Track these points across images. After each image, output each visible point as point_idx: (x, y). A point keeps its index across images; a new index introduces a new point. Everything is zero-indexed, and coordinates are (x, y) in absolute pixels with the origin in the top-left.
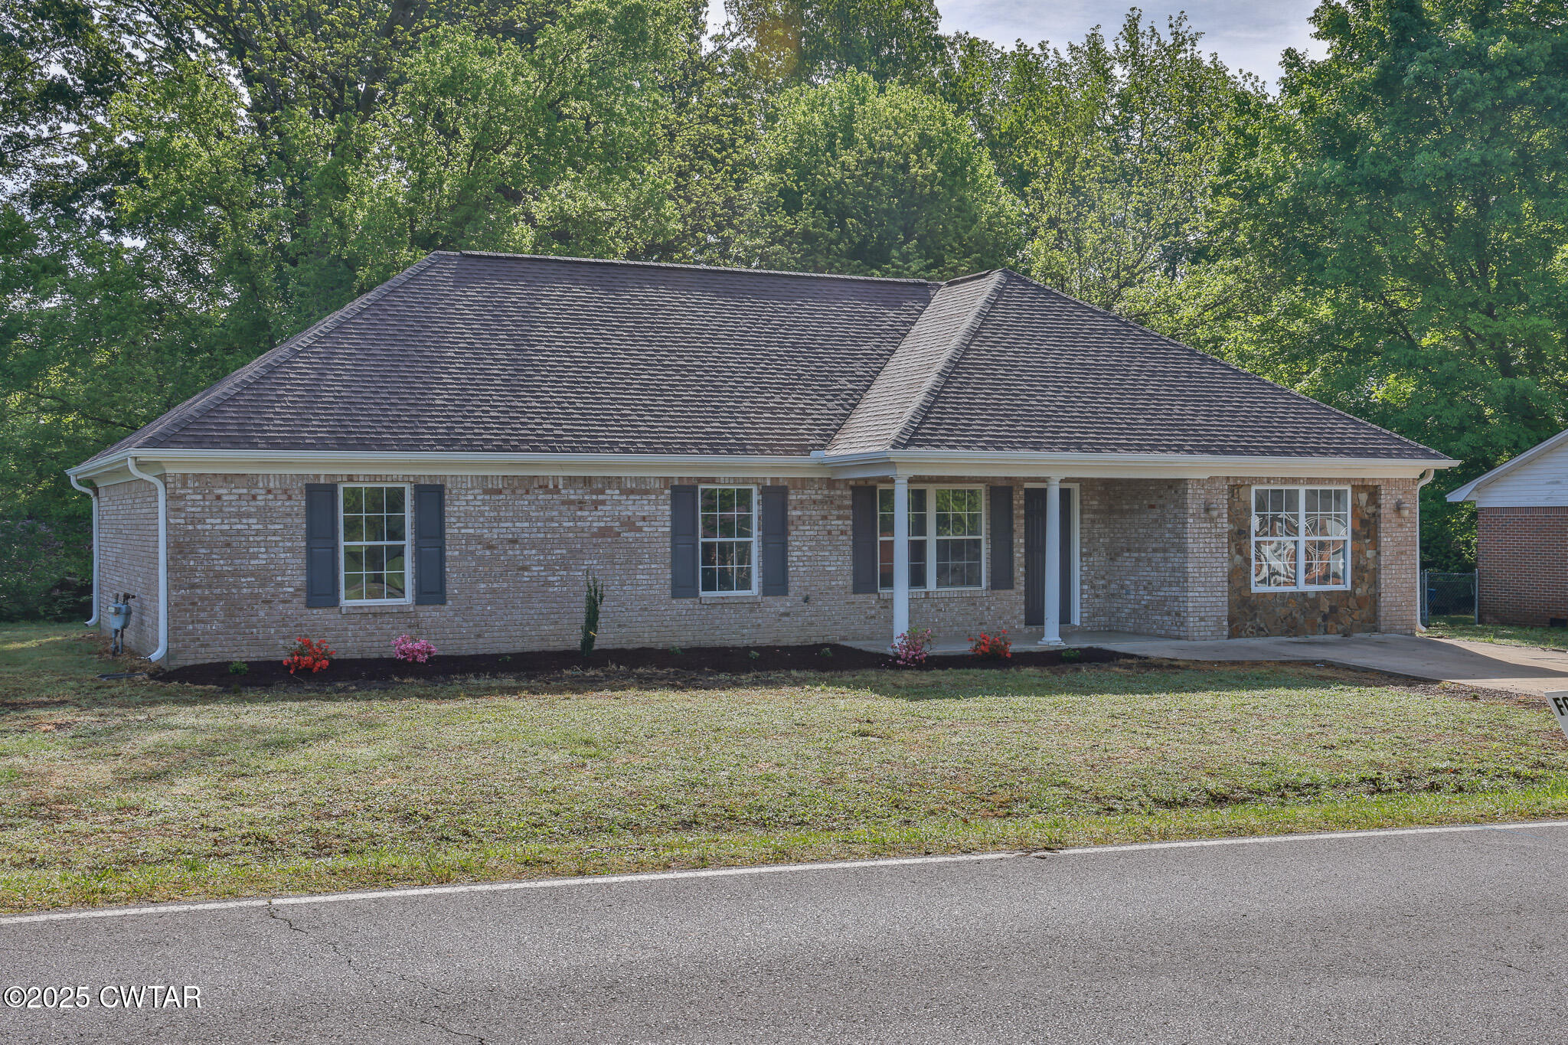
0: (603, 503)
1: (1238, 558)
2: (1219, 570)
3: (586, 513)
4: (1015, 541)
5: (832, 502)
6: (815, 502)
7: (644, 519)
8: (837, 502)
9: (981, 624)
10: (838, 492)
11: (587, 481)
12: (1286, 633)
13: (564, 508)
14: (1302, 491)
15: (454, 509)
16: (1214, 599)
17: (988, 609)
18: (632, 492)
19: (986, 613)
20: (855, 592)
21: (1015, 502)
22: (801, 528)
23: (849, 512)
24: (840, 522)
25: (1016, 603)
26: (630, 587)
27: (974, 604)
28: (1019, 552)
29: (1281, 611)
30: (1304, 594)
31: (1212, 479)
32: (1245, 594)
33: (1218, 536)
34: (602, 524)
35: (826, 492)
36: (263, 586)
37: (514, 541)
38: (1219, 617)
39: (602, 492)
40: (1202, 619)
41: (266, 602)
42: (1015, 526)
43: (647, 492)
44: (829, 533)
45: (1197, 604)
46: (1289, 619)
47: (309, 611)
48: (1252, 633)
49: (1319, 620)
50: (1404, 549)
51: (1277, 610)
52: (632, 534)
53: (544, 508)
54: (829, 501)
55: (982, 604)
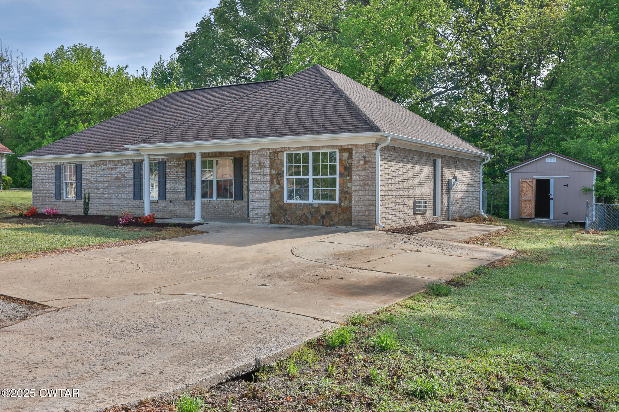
0: (117, 168)
1: (277, 187)
2: (264, 192)
3: (113, 172)
4: (244, 180)
5: (179, 166)
6: (174, 166)
7: (127, 173)
8: (181, 166)
9: (230, 214)
10: (181, 162)
11: (113, 161)
12: (301, 223)
13: (107, 170)
14: (311, 153)
15: (84, 171)
16: (262, 205)
17: (233, 208)
18: (124, 164)
19: (232, 210)
20: (186, 200)
21: (244, 164)
22: (170, 176)
23: (184, 170)
24: (182, 174)
25: (244, 206)
26: (123, 196)
27: (228, 206)
28: (245, 185)
29: (299, 213)
30: (311, 205)
31: (261, 150)
32: (281, 203)
33: (264, 176)
34: (117, 175)
35: (177, 162)
36: (48, 193)
37: (96, 181)
38: (264, 214)
39: (117, 165)
40: (256, 214)
41: (49, 198)
42: (243, 174)
43: (128, 164)
44: (179, 177)
45: (254, 207)
46: (304, 217)
47: (55, 201)
48: (284, 222)
49: (320, 218)
50: (366, 182)
51: (297, 212)
52: (124, 178)
53: (103, 170)
54: (178, 166)
55: (231, 206)
